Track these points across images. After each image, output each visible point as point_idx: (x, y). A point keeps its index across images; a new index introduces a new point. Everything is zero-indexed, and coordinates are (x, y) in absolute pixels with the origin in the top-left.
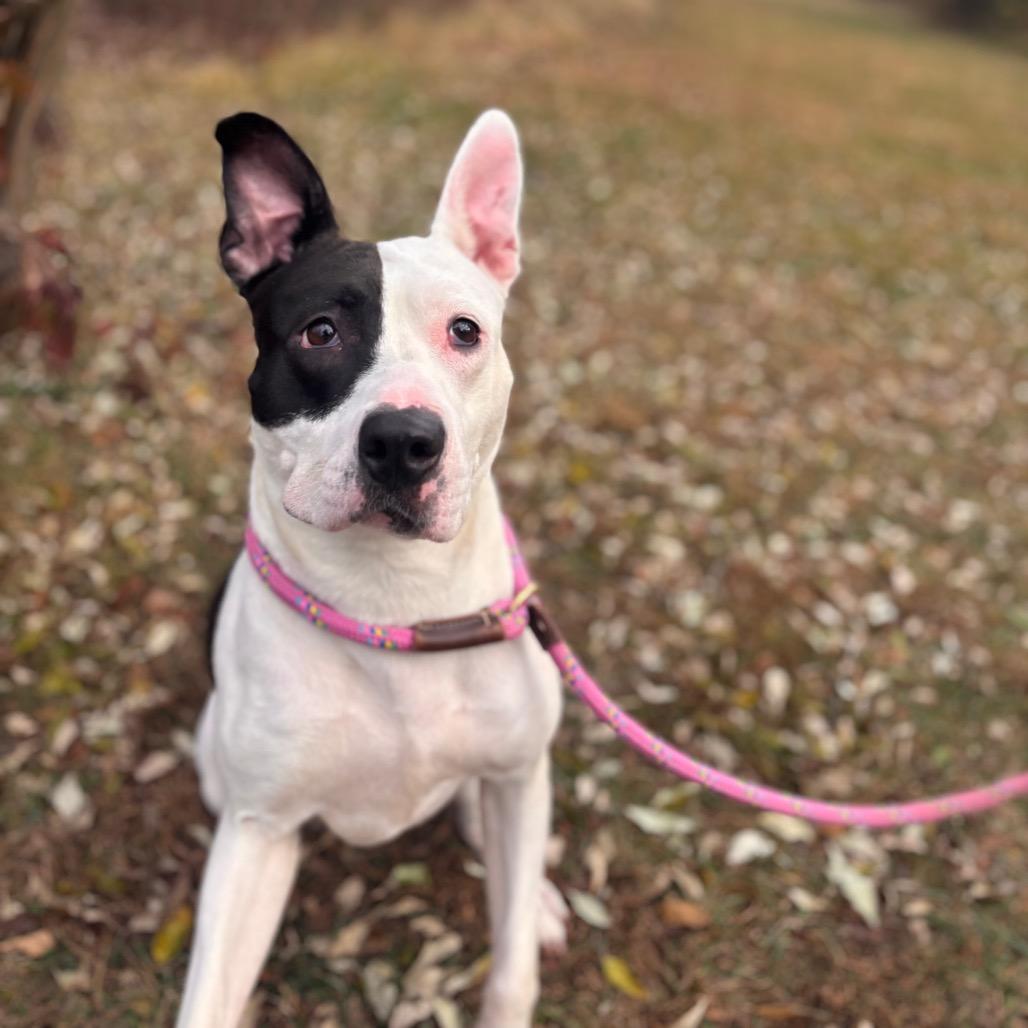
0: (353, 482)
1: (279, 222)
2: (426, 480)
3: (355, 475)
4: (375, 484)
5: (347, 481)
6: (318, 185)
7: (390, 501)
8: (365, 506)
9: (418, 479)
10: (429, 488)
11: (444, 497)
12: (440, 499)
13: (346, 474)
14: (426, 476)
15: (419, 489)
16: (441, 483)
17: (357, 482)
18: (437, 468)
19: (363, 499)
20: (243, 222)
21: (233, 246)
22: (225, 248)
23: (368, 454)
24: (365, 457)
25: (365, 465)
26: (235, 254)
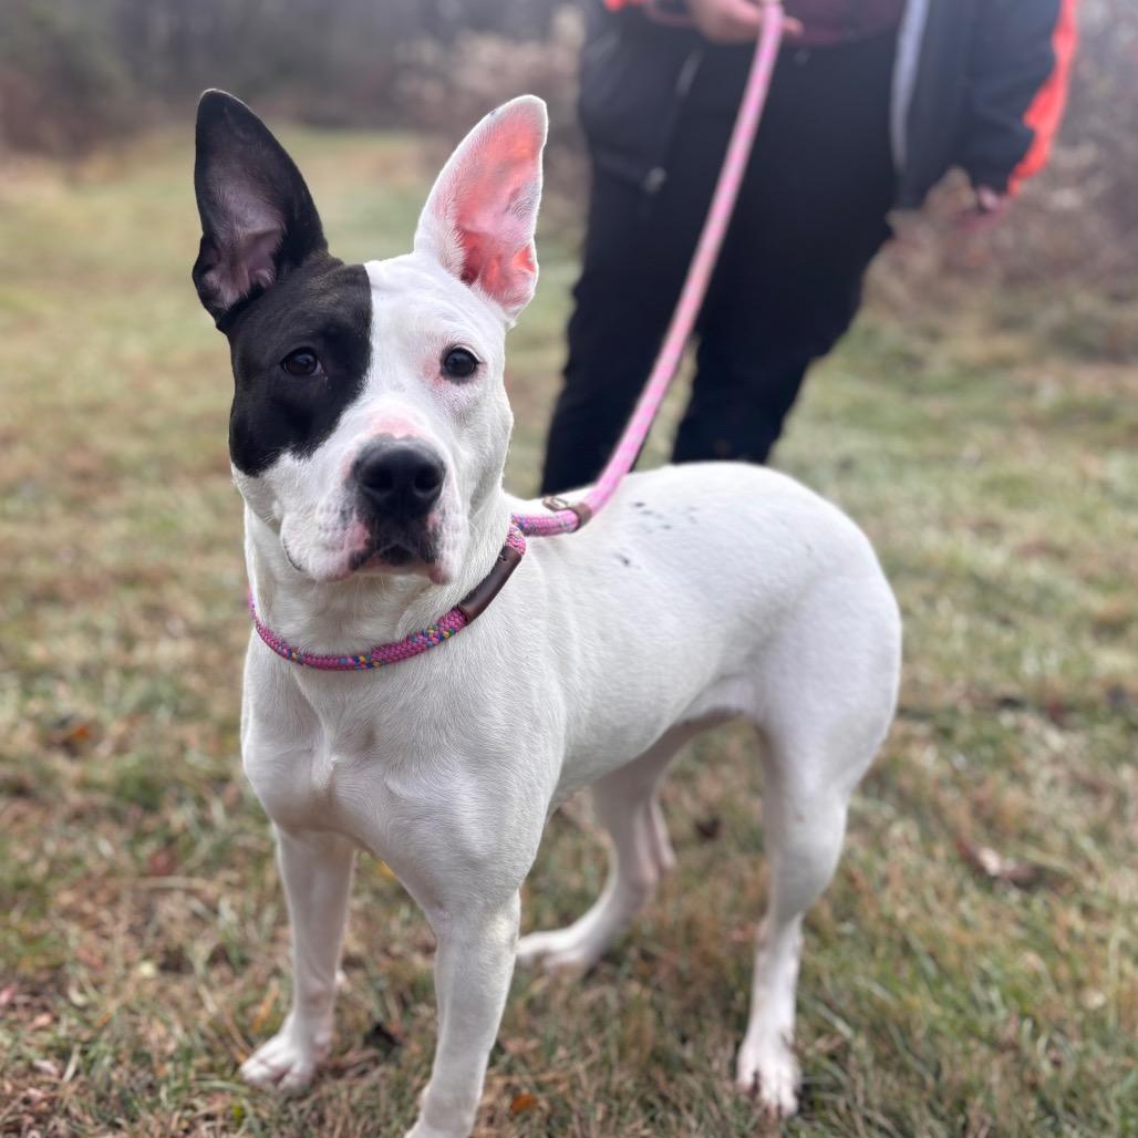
0: (353, 518)
1: (258, 238)
2: (432, 510)
3: (354, 510)
4: (381, 516)
5: (345, 519)
8: (369, 544)
10: (434, 517)
13: (343, 513)
14: (431, 506)
17: (358, 516)
18: (440, 498)
19: (368, 535)
20: (222, 237)
21: (209, 268)
22: (200, 270)
23: (371, 486)
24: (367, 489)
25: (368, 497)
26: (212, 278)
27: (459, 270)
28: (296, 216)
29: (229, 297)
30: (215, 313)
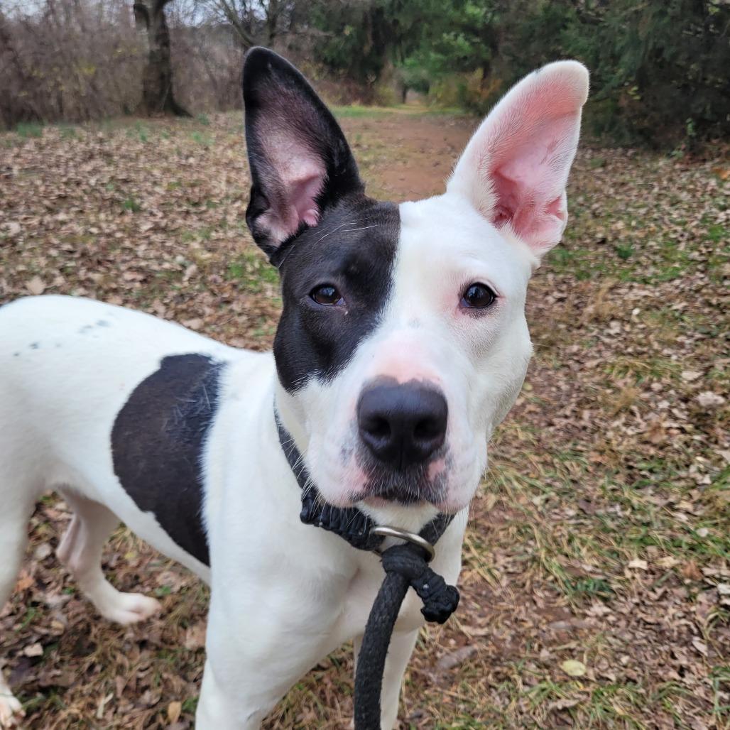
0: (353, 461)
1: (302, 184)
2: (434, 460)
3: (354, 453)
4: (380, 463)
5: (345, 458)
6: (341, 142)
7: (396, 481)
8: (368, 487)
9: (425, 458)
10: (436, 468)
11: (453, 473)
12: (450, 477)
13: (344, 451)
14: (432, 456)
15: (427, 470)
16: (449, 462)
17: (357, 461)
18: (443, 447)
19: (366, 480)
20: (269, 185)
21: (260, 212)
22: (252, 213)
23: (372, 432)
24: (367, 436)
25: (367, 443)
26: (262, 221)
27: (491, 213)
28: (337, 163)
29: (279, 235)
30: (268, 250)
